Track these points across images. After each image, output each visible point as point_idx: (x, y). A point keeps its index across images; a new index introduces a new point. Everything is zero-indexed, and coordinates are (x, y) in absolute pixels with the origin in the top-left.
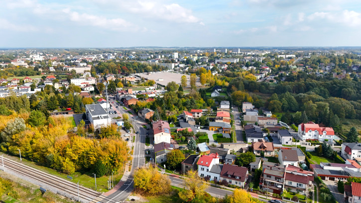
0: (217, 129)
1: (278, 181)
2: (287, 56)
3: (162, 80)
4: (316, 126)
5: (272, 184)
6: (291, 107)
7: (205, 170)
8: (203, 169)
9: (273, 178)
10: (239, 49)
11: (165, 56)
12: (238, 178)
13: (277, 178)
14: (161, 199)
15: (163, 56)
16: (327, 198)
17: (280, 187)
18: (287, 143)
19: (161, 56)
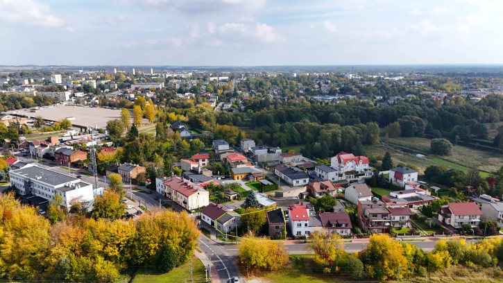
0: (243, 176)
1: (385, 219)
2: (220, 78)
3: (74, 119)
4: (351, 156)
5: (379, 223)
6: (294, 139)
7: (303, 225)
8: (300, 225)
9: (379, 216)
10: (152, 70)
11: (34, 80)
12: (344, 226)
13: (384, 215)
14: (286, 273)
15: (32, 81)
16: (432, 224)
17: (388, 224)
18: (333, 179)
19: (29, 81)
